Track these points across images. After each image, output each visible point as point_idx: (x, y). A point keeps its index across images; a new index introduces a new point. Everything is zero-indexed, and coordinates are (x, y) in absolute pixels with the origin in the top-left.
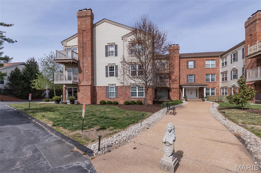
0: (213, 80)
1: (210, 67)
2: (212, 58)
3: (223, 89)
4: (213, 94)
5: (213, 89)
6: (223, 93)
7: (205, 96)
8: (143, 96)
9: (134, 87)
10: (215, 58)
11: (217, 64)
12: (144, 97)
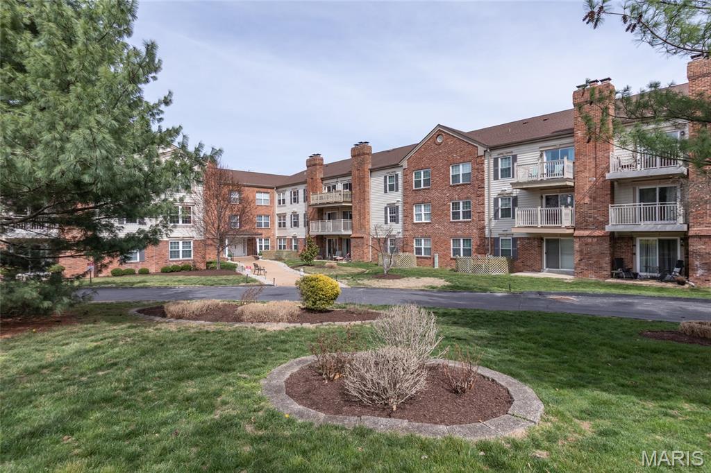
0: (267, 224)
1: (263, 204)
2: (266, 190)
3: (280, 240)
4: (267, 247)
5: (267, 240)
6: (280, 246)
7: (258, 251)
8: (190, 256)
9: (175, 243)
10: (269, 190)
11: (272, 200)
12: (192, 258)
